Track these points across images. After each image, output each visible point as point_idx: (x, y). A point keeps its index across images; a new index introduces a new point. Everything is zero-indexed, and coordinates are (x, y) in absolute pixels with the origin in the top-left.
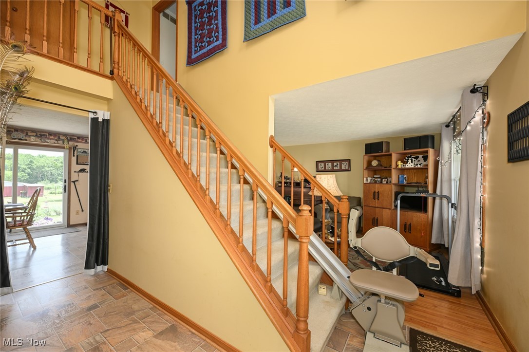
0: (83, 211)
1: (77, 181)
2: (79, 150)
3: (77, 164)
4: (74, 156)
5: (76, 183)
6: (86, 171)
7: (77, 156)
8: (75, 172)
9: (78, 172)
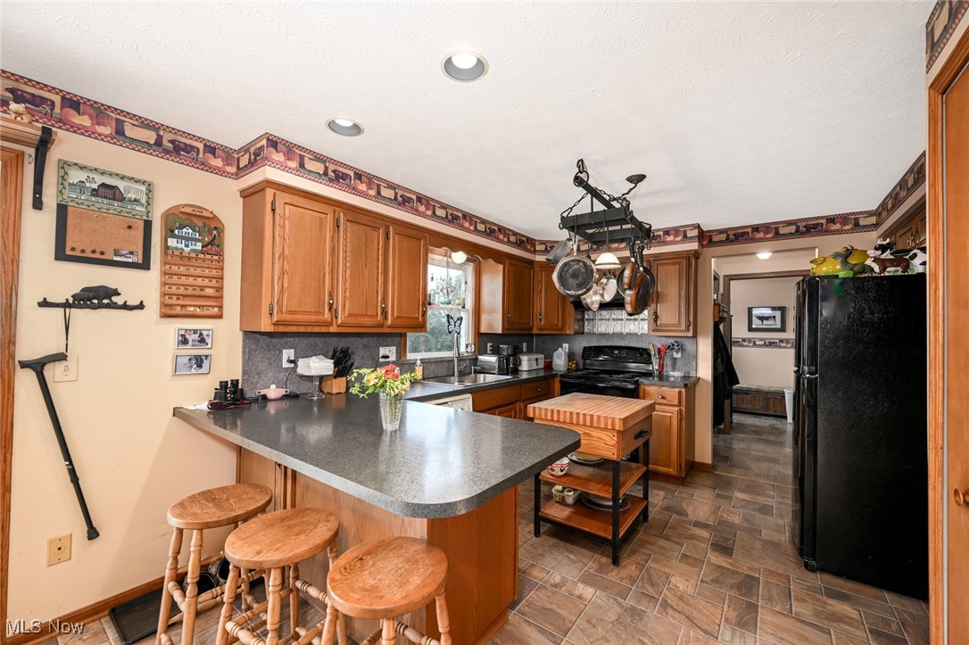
0: (93, 533)
1: (61, 357)
2: (76, 176)
3: (61, 254)
4: (38, 204)
5: (53, 372)
6: (118, 300)
7: (62, 210)
8: (45, 304)
9: (66, 305)
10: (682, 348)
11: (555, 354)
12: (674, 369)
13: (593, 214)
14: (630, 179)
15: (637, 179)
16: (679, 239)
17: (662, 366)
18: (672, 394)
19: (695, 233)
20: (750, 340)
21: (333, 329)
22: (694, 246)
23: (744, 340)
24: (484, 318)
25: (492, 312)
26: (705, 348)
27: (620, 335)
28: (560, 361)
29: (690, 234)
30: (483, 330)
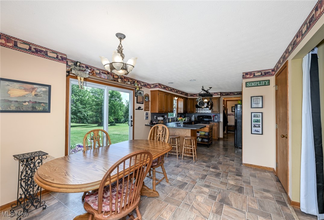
3: (137, 102)
7: (137, 96)
9: (137, 109)
10: (217, 115)
11: (192, 117)
12: (216, 120)
13: (204, 94)
14: (209, 88)
15: (211, 88)
16: (217, 95)
17: (214, 119)
18: (216, 124)
19: (220, 94)
20: (232, 114)
21: (164, 112)
22: (220, 96)
23: (231, 114)
24: (179, 110)
25: (181, 109)
26: (221, 115)
27: (205, 113)
28: (193, 119)
29: (219, 94)
30: (179, 112)
